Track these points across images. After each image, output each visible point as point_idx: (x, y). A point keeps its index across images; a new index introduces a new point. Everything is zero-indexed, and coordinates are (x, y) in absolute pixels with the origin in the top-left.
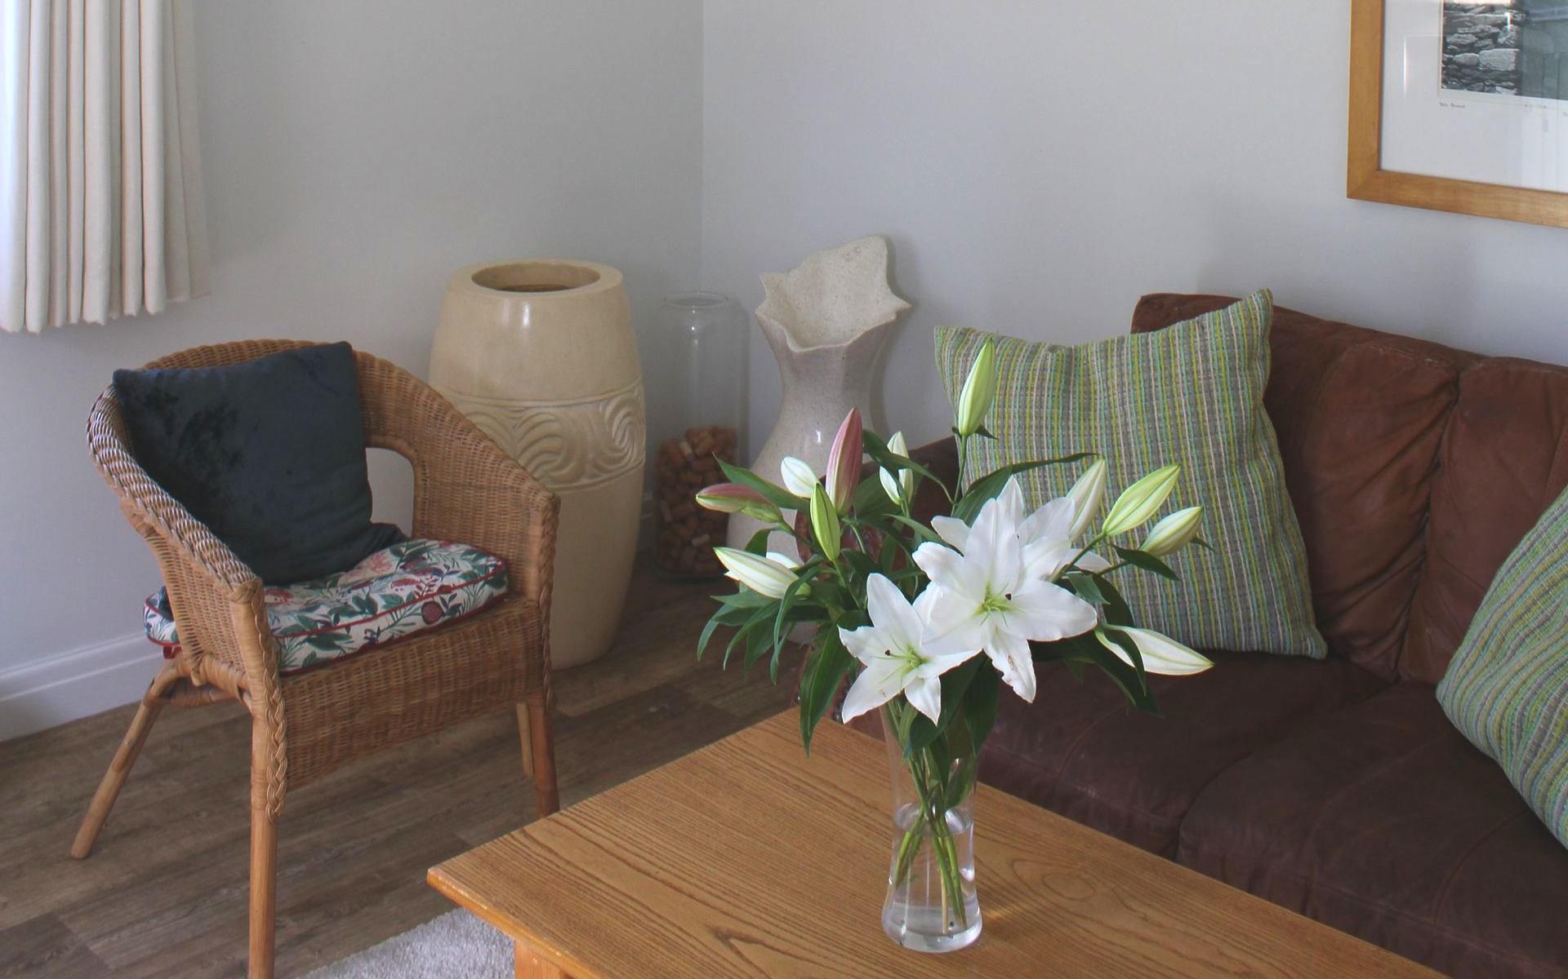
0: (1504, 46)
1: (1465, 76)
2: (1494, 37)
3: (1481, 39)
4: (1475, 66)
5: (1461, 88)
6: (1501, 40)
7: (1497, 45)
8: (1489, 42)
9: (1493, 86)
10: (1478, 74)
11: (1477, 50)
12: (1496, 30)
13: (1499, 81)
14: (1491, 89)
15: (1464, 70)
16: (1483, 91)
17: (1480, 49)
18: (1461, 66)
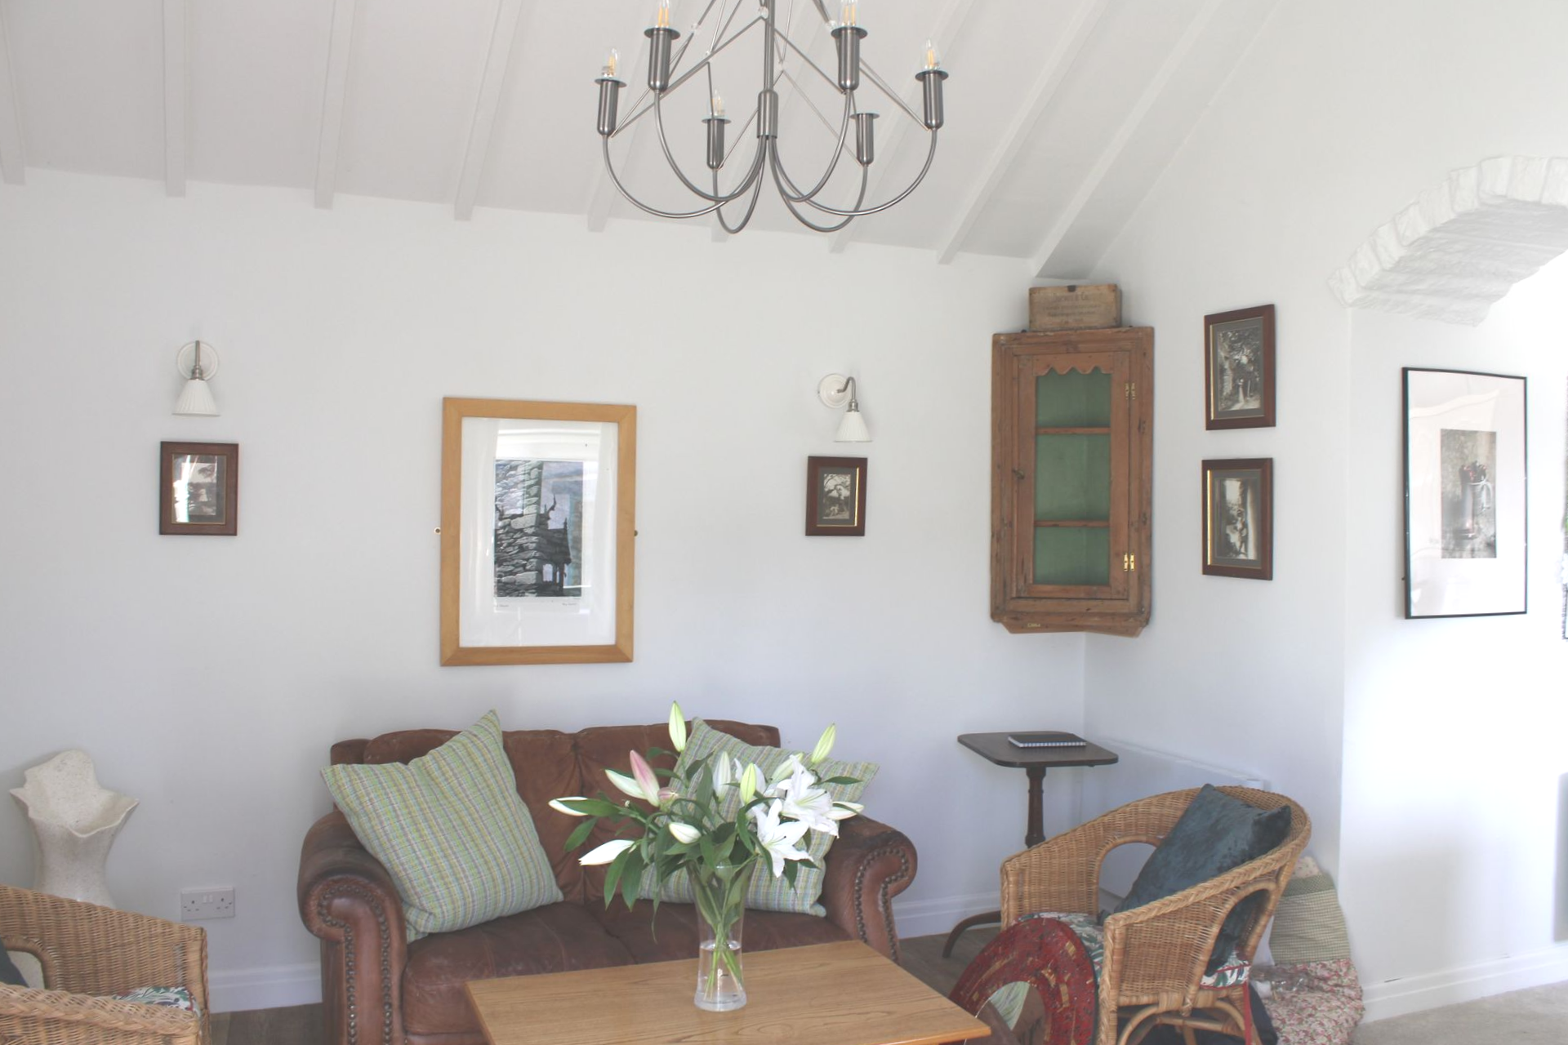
0: (530, 570)
1: (508, 589)
2: (524, 566)
3: (517, 567)
4: (513, 583)
5: (505, 596)
6: (528, 567)
7: (526, 570)
8: (521, 569)
9: (523, 593)
10: (515, 587)
11: (515, 574)
12: (524, 562)
13: (527, 590)
14: (522, 594)
15: (508, 586)
16: (518, 596)
17: (516, 573)
18: (506, 583)
